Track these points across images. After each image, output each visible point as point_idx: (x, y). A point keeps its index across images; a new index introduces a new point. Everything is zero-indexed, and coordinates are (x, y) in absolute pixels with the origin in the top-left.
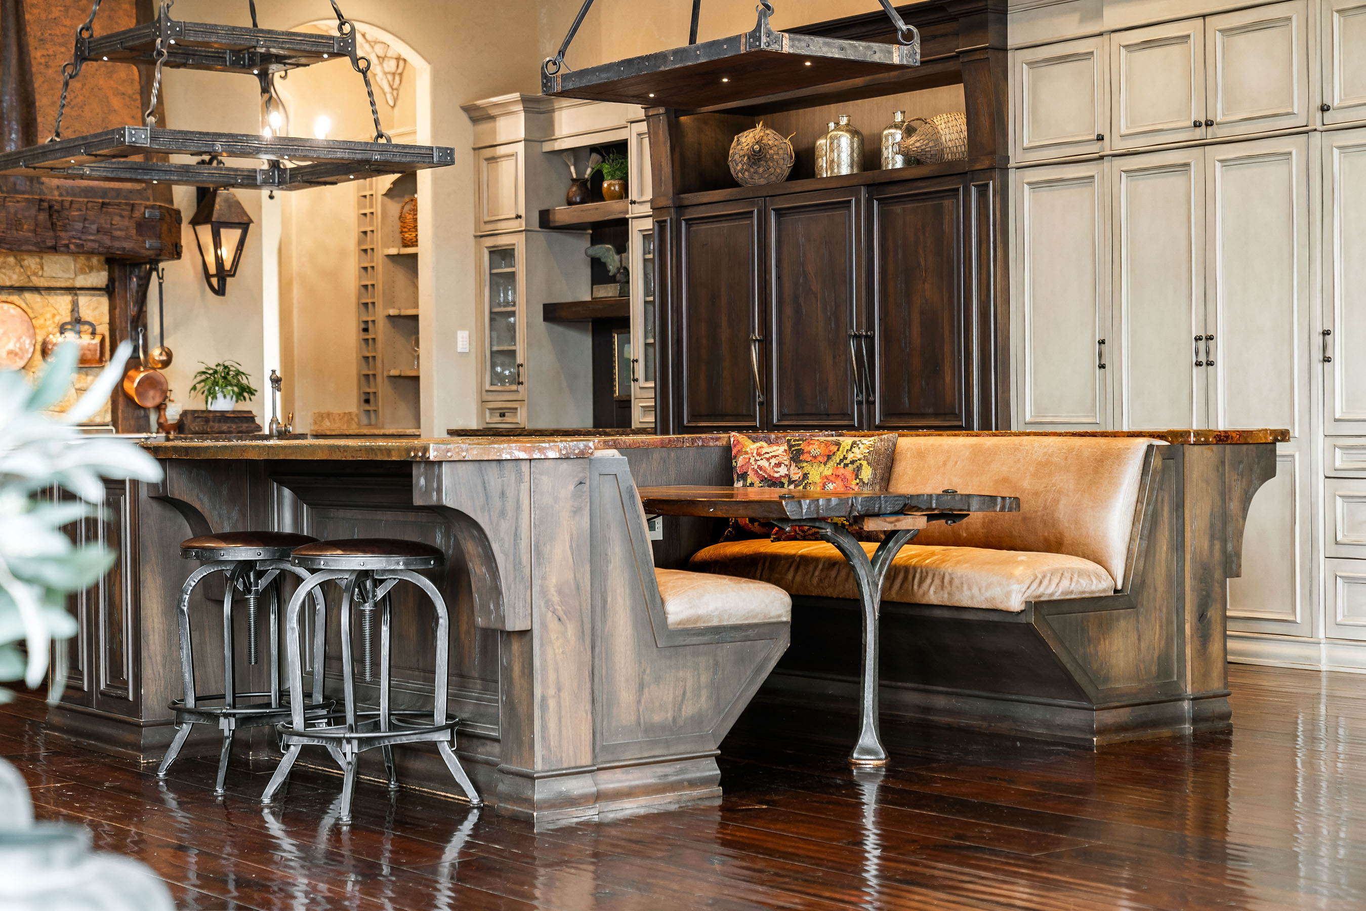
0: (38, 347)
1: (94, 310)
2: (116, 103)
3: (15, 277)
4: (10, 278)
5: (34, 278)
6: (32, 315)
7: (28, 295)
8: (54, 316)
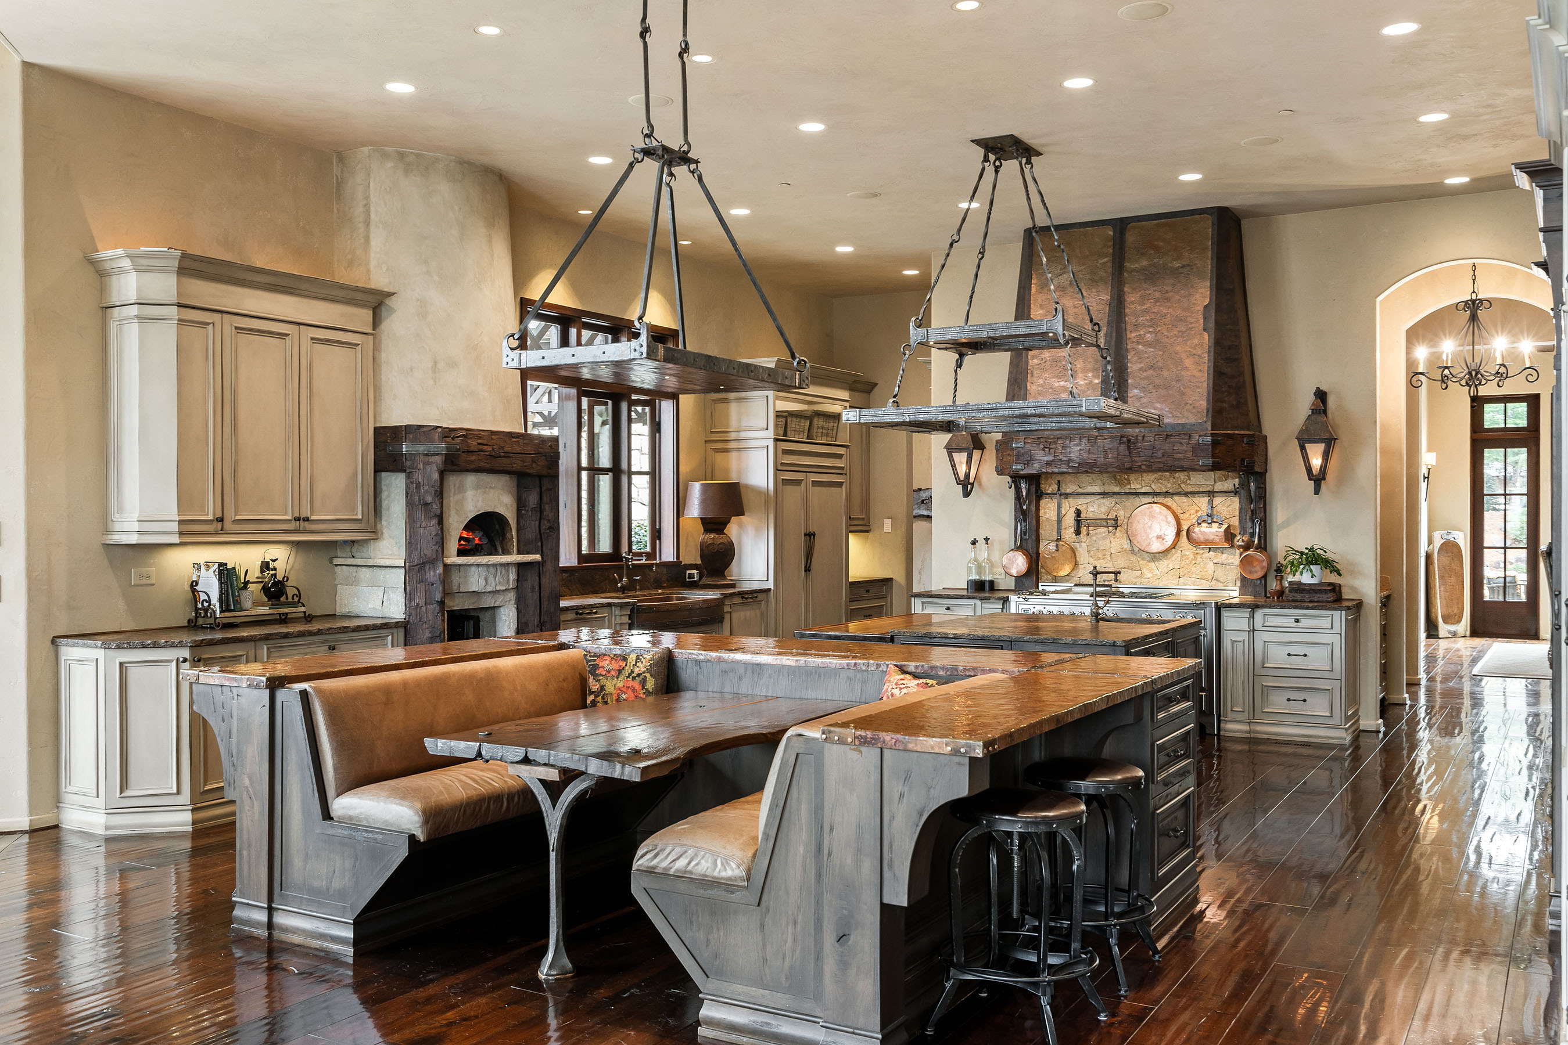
0: (1184, 533)
1: (1228, 507)
2: (1188, 362)
3: (1169, 485)
4: (1166, 487)
5: (1182, 485)
6: (1178, 511)
7: (1176, 498)
8: (1197, 512)
